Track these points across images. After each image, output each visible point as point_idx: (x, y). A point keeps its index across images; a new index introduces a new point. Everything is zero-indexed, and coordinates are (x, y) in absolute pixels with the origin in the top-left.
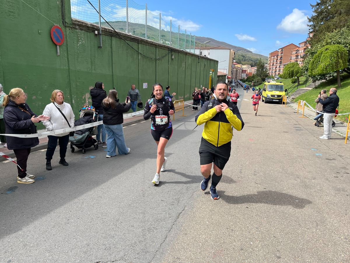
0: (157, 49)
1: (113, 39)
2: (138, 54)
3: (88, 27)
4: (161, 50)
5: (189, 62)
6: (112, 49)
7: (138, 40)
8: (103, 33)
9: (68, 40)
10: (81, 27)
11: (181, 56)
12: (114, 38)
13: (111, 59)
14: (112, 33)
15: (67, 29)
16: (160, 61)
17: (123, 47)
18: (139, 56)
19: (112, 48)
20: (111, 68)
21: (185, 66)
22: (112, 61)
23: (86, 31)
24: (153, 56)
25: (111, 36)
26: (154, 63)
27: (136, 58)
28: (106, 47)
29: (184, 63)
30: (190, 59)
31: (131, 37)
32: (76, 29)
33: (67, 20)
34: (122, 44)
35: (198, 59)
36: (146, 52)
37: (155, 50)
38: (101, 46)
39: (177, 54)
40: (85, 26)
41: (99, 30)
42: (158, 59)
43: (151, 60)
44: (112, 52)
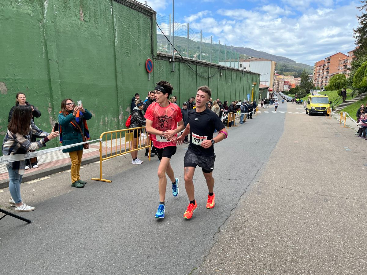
0: (210, 68)
2: (196, 74)
3: (166, 57)
4: (213, 68)
5: (234, 77)
6: (179, 72)
7: (197, 62)
8: (175, 60)
9: (155, 68)
10: (162, 58)
11: (228, 72)
12: (181, 64)
13: (178, 80)
14: (179, 59)
15: (154, 60)
16: (212, 79)
17: (186, 69)
19: (179, 71)
20: (178, 87)
21: (230, 81)
23: (165, 60)
24: (206, 75)
25: (179, 62)
26: (207, 80)
27: (195, 77)
28: (176, 71)
29: (230, 79)
30: (235, 75)
32: (159, 59)
33: (154, 54)
34: (186, 67)
35: (242, 73)
36: (202, 72)
37: (208, 70)
38: (173, 70)
39: (225, 71)
40: (164, 56)
41: (172, 58)
42: (210, 77)
43: (205, 78)
44: (179, 75)
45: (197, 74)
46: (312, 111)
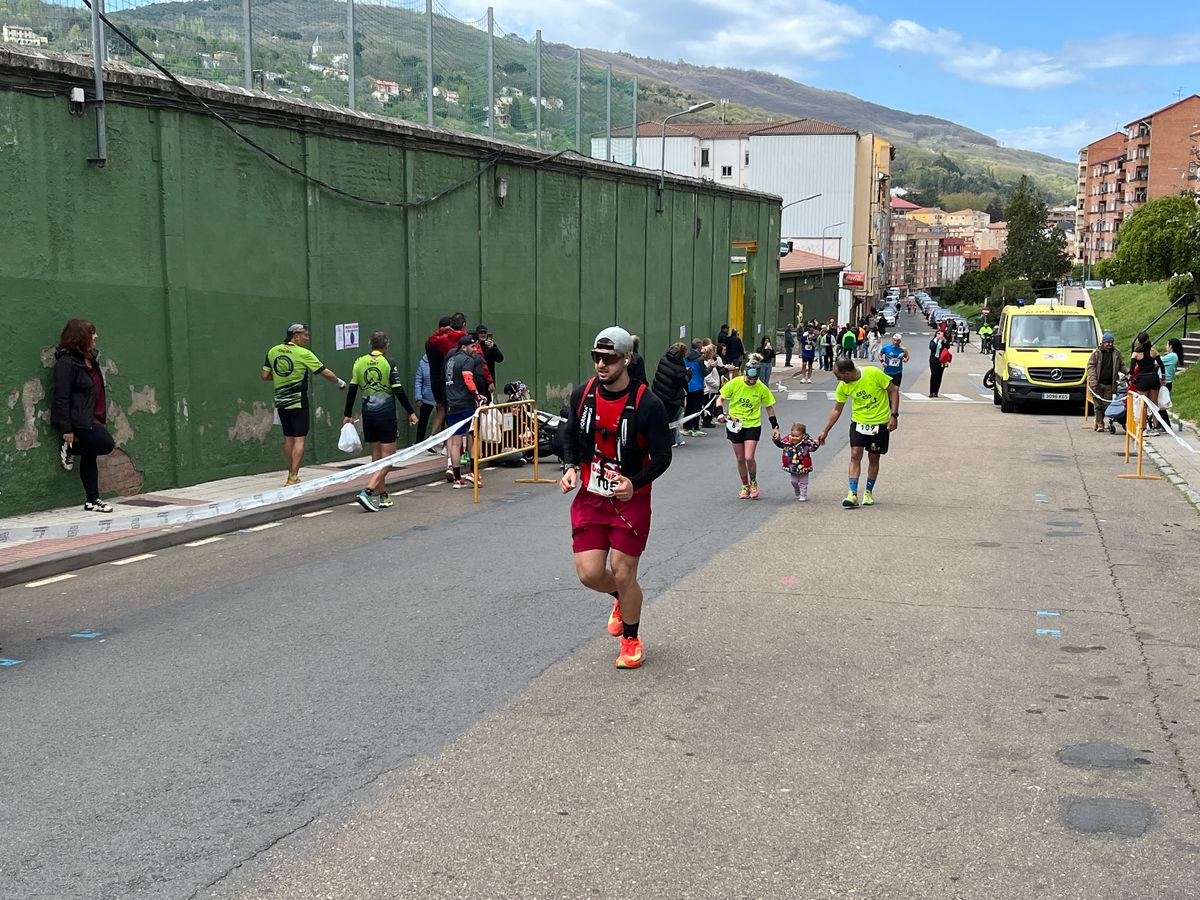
0: (410, 154)
1: (165, 122)
2: (305, 185)
3: (36, 73)
4: (434, 157)
5: (604, 211)
6: (160, 168)
7: (303, 117)
8: (114, 97)
11: (552, 181)
12: (171, 124)
13: (153, 212)
14: (158, 91)
16: (430, 212)
17: (218, 154)
18: (309, 192)
19: (158, 162)
20: (156, 257)
21: (574, 230)
22: (163, 222)
23: (24, 91)
24: (389, 194)
25: (157, 109)
26: (397, 224)
27: (294, 203)
28: (131, 160)
29: (570, 218)
30: (603, 199)
31: (262, 105)
34: (214, 143)
35: (652, 193)
36: (350, 173)
37: (399, 163)
38: (103, 156)
39: (527, 177)
40: (21, 69)
41: (94, 81)
42: (414, 207)
43: (375, 209)
44: (161, 183)
45: (305, 183)
46: (1016, 387)
